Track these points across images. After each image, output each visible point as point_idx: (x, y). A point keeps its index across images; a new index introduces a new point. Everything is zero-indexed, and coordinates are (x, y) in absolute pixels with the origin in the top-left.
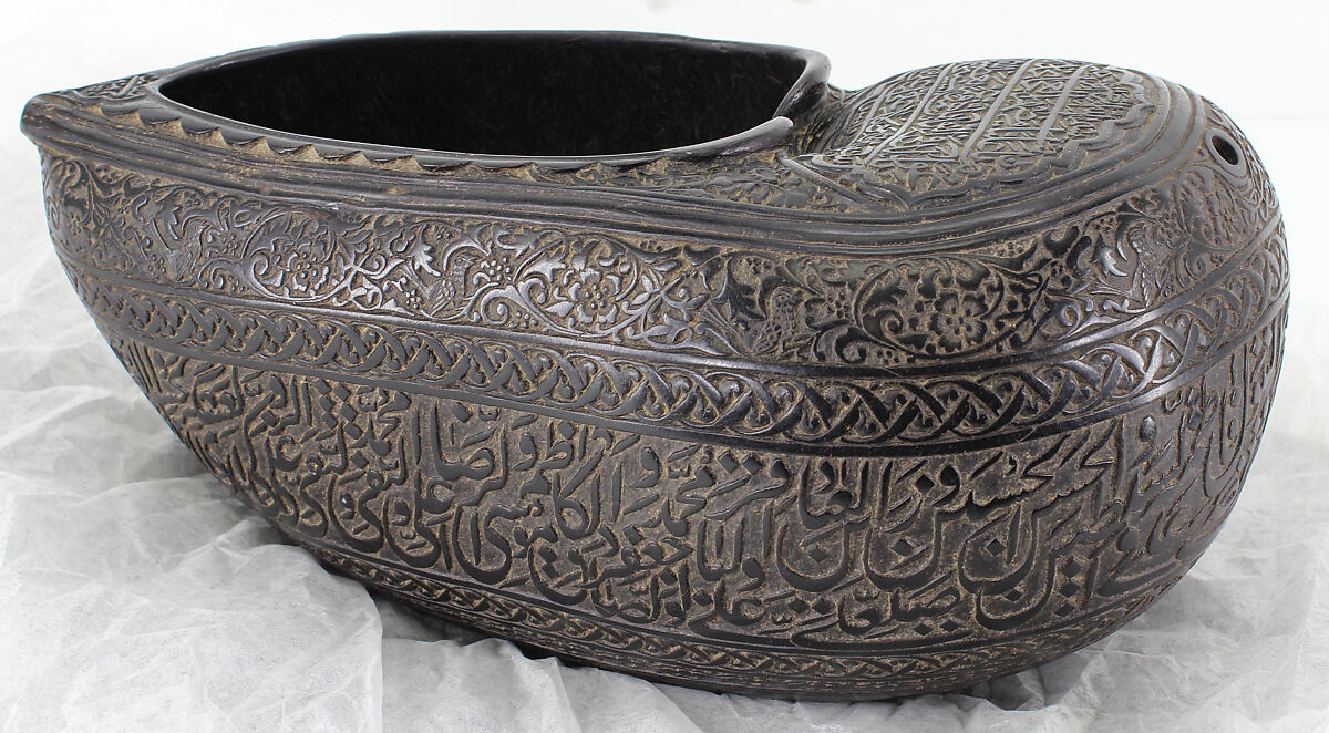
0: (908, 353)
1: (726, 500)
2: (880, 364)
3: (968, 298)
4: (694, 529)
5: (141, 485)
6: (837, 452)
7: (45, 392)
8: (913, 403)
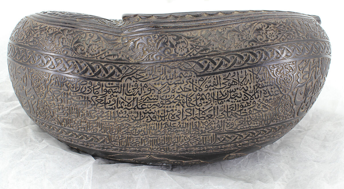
5: (34, 126)
7: (11, 103)
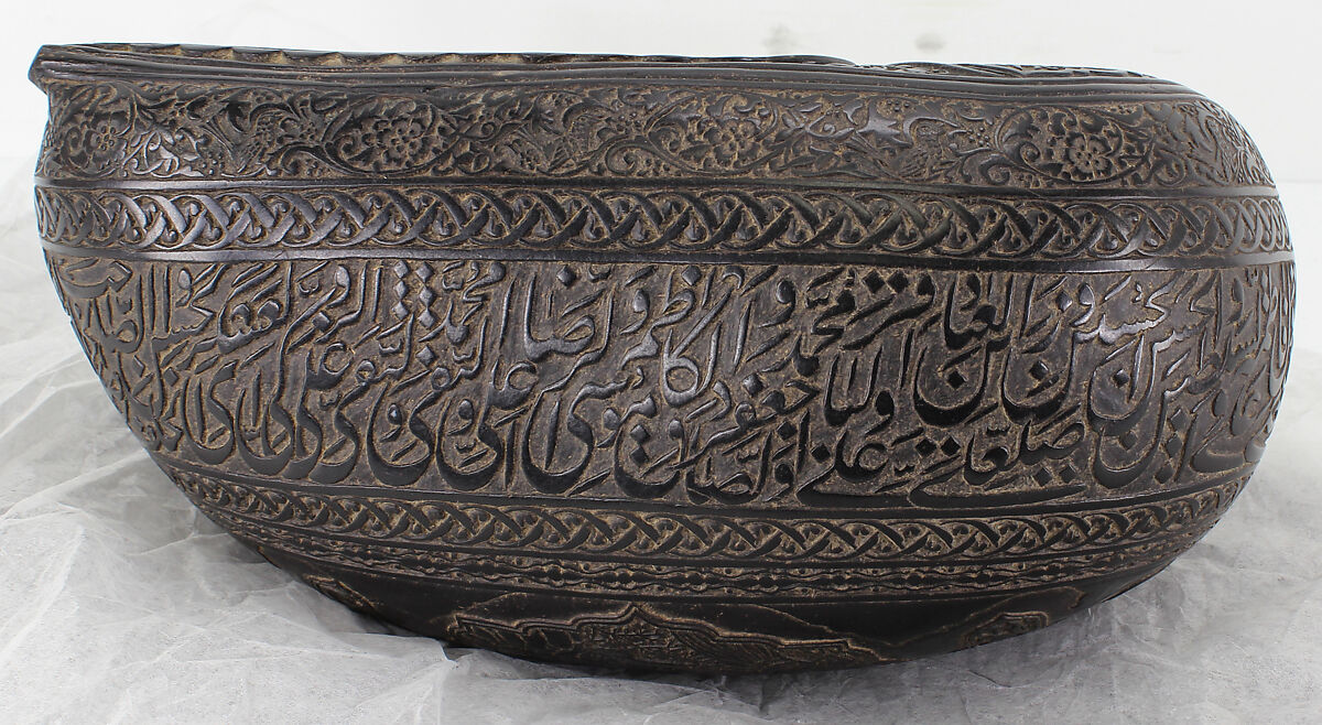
0: (1046, 178)
1: (866, 326)
2: (1020, 186)
3: (1092, 139)
4: (827, 366)
6: (985, 266)
8: (1053, 222)
